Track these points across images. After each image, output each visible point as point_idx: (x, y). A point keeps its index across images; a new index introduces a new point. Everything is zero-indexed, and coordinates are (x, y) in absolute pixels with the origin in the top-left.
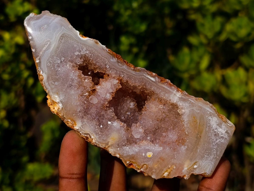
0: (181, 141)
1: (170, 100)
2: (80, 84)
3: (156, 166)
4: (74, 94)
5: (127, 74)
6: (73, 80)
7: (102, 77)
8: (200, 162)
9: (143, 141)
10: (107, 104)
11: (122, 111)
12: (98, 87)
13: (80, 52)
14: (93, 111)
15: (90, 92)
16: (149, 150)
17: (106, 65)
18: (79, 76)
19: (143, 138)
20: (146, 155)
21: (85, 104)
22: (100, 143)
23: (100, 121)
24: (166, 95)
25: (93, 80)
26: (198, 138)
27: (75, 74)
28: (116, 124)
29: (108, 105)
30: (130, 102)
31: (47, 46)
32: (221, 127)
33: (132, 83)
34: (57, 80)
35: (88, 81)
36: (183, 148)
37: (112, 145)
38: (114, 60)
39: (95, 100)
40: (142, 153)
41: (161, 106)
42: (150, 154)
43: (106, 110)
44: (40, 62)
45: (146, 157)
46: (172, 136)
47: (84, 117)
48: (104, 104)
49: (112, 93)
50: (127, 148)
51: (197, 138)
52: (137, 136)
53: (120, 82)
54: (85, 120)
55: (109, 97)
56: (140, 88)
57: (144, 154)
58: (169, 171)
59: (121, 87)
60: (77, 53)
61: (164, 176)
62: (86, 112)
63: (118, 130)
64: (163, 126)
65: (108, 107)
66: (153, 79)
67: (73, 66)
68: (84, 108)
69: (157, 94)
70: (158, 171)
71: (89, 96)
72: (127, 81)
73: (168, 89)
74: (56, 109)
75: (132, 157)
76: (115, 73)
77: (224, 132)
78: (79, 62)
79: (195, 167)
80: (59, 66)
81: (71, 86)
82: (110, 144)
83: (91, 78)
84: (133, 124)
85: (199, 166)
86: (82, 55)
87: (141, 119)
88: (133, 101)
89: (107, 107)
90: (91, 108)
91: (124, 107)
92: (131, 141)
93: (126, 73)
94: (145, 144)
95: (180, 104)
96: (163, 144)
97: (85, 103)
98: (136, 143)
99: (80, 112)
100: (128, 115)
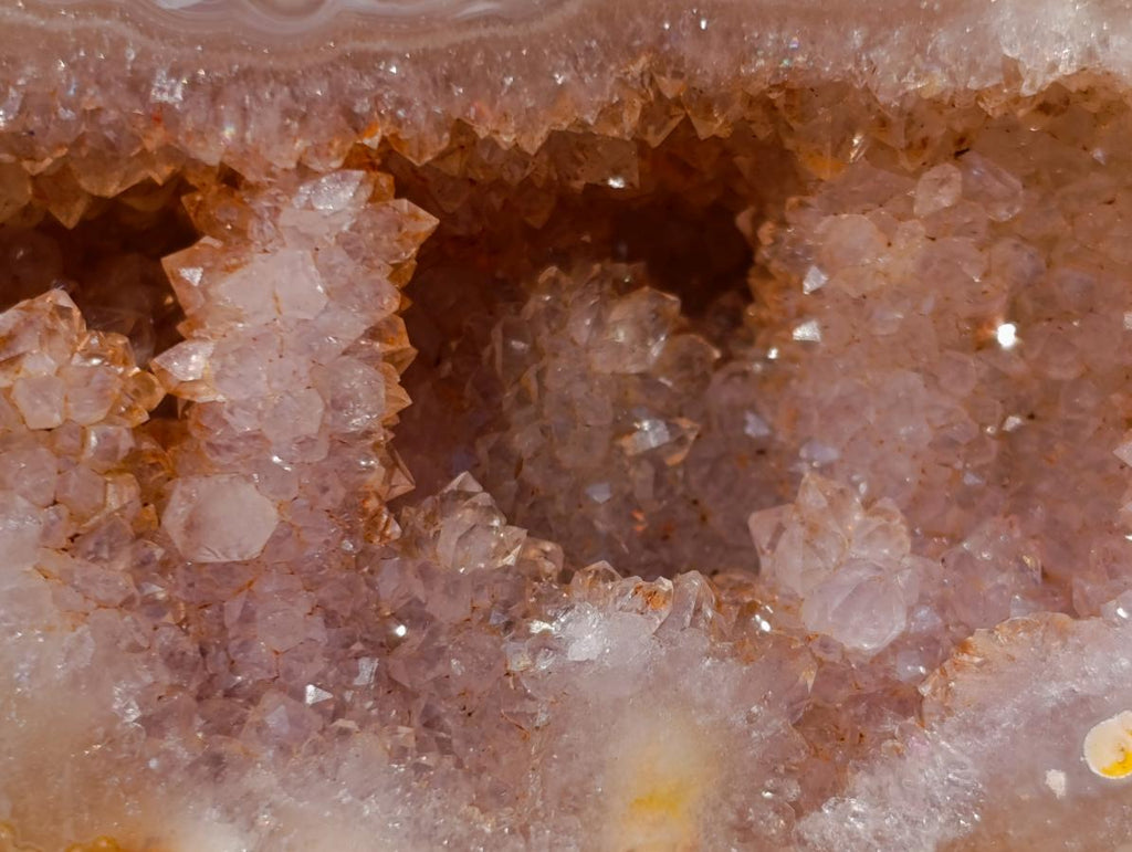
1: (1012, 73)
5: (421, 60)
7: (181, 234)
9: (963, 647)
10: (388, 479)
11: (568, 457)
12: (191, 364)
14: (283, 627)
15: (135, 455)
16: (1086, 709)
17: (138, 85)
20: (1078, 771)
21: (155, 608)
23: (409, 695)
24: (942, 39)
25: (98, 313)
29: (403, 484)
30: (599, 324)
39: (238, 516)
40: (1034, 776)
42: (1117, 746)
43: (411, 543)
45: (1095, 799)
47: (231, 748)
48: (356, 498)
49: (374, 333)
52: (873, 629)
53: (385, 181)
54: (262, 778)
56: (630, 120)
57: (1057, 781)
59: (428, 223)
63: (659, 684)
65: (408, 499)
68: (173, 660)
69: (841, 89)
71: (155, 498)
72: (461, 128)
76: (287, 113)
83: (63, 312)
84: (760, 524)
87: (797, 417)
88: (623, 290)
89: (394, 506)
90: (247, 618)
91: (567, 404)
92: (842, 720)
93: (397, 47)
94: (1013, 670)
97: (150, 601)
98: (908, 703)
99: (152, 724)
100: (653, 457)
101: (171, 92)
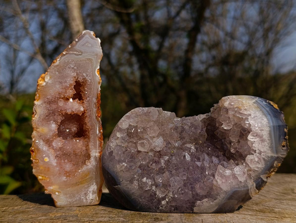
0: (68, 174)
1: (91, 151)
2: (66, 88)
3: (41, 168)
4: (58, 88)
6: (66, 82)
7: (79, 100)
8: (62, 195)
9: (53, 150)
10: (64, 113)
11: (66, 125)
12: (71, 100)
13: (87, 76)
14: (54, 106)
15: (65, 97)
16: (49, 158)
17: (88, 97)
18: (71, 85)
19: (55, 150)
20: (45, 157)
21: (55, 98)
22: (35, 123)
23: (49, 115)
24: (93, 147)
25: (74, 95)
26: (77, 184)
27: (70, 81)
28: (54, 126)
29: (63, 114)
30: (75, 127)
31: (77, 53)
32: (93, 194)
33: (87, 120)
34: (59, 72)
35: (71, 92)
36: (64, 178)
37: (38, 132)
38: (95, 100)
39: (61, 103)
40: (45, 154)
41: (84, 148)
42: (47, 159)
43: (60, 115)
44: (65, 55)
45: (43, 158)
46: (68, 167)
47: (46, 103)
48: (63, 111)
49: (73, 112)
50: (42, 143)
51: (76, 183)
52: (54, 144)
53: (83, 112)
54: (44, 105)
55: (69, 112)
56: (88, 127)
57: (44, 155)
58: (44, 178)
59: (81, 115)
60: (84, 74)
61: (38, 177)
62: (50, 102)
63: (51, 130)
64: (72, 157)
65: (63, 115)
66: (98, 132)
67: (75, 77)
68: (52, 100)
69: (90, 141)
70: (39, 171)
71: (62, 98)
72: (87, 117)
73: (98, 146)
74: (41, 82)
75: (38, 149)
76: (87, 106)
77: (91, 198)
78: (80, 79)
79: (57, 193)
80: (69, 68)
81: (61, 83)
82: (38, 130)
83: (74, 93)
84: (61, 138)
85: (58, 196)
86: (85, 79)
87: (69, 140)
88: (77, 129)
89: (62, 114)
90: (55, 104)
91: (69, 125)
92: (48, 142)
93: (91, 113)
94: (51, 152)
95: (92, 159)
96: (59, 164)
97: (56, 98)
98: (49, 146)
99: (48, 98)
100: (66, 131)
101: (88, 99)
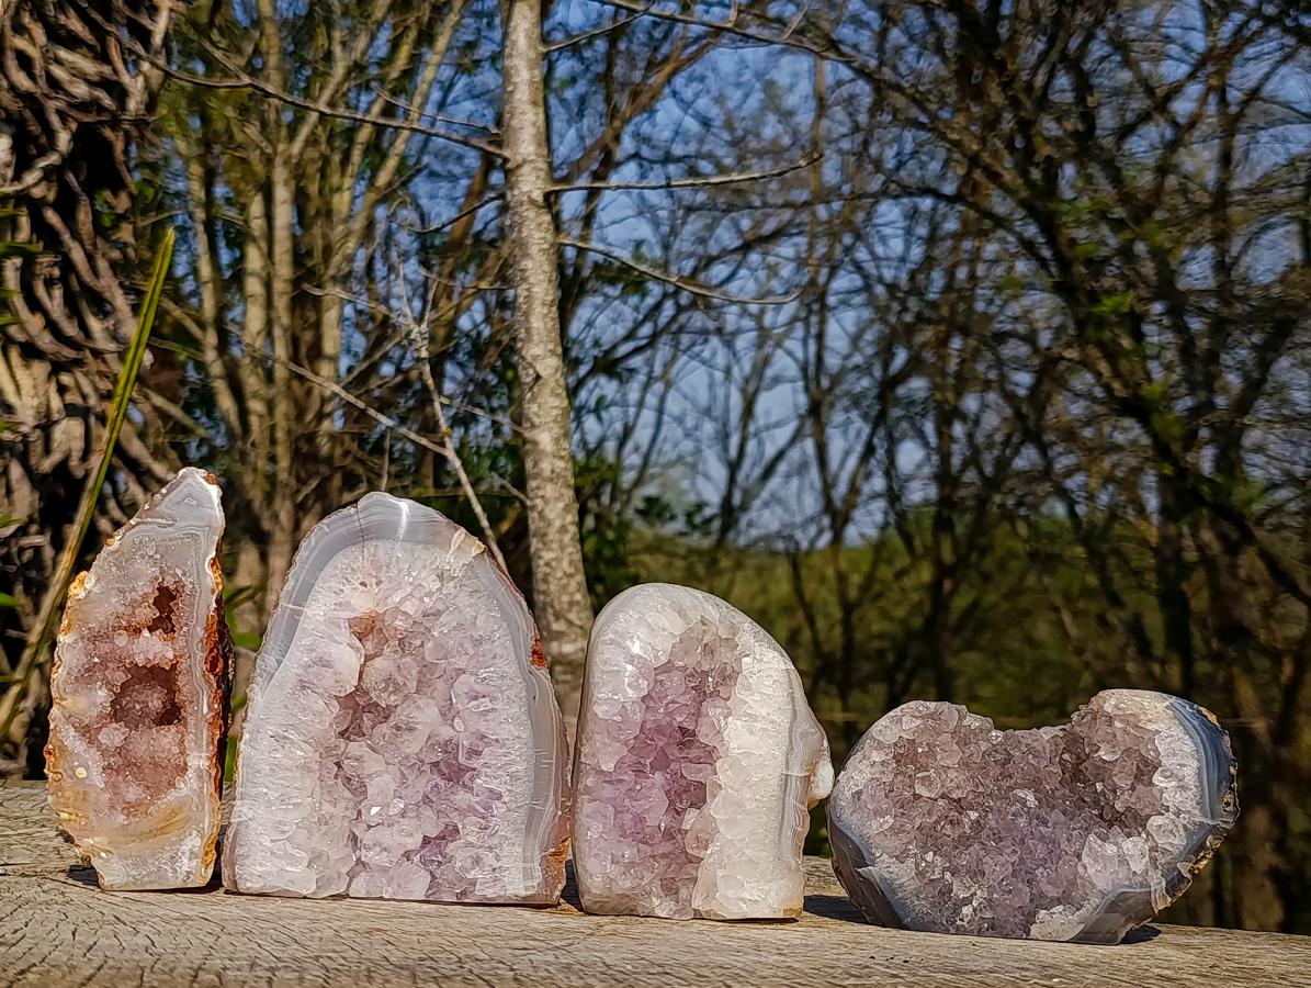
0: (131, 809)
1: (189, 755)
2: (134, 605)
3: (67, 794)
4: (115, 604)
5: (190, 666)
6: (134, 589)
7: (166, 632)
8: (115, 859)
9: (100, 751)
10: (128, 663)
11: (135, 693)
12: (146, 633)
13: (184, 575)
14: (105, 648)
15: (131, 625)
16: (87, 769)
17: (186, 625)
18: (145, 597)
19: (104, 753)
20: (78, 767)
21: (107, 629)
22: (58, 688)
23: (93, 667)
24: (194, 744)
25: (154, 620)
26: (152, 834)
27: (145, 588)
28: (102, 695)
29: (128, 666)
30: (157, 698)
31: (164, 521)
32: (190, 859)
33: (182, 681)
34: (119, 568)
35: (148, 613)
36: (121, 818)
37: (64, 707)
38: (200, 632)
39: (122, 640)
40: (77, 760)
41: (175, 749)
42: (81, 773)
43: (118, 668)
44: (134, 527)
45: (73, 769)
46: (133, 793)
47: (86, 640)
48: (125, 658)
49: (150, 660)
50: (72, 732)
51: (151, 831)
52: (102, 738)
53: (173, 662)
54: (81, 644)
55: (140, 660)
56: (183, 698)
57: (76, 763)
58: (73, 817)
59: (167, 668)
60: (179, 572)
62: (95, 638)
63: (92, 703)
64: (147, 771)
65: (126, 667)
66: (205, 709)
67: (156, 579)
68: (99, 631)
69: (187, 730)
70: (62, 800)
71: (125, 629)
72: (181, 672)
73: (205, 742)
74: (76, 591)
75: (63, 749)
76: (182, 646)
77: (185, 868)
78: (169, 583)
79: (103, 855)
80: (142, 557)
81: (122, 591)
82: (64, 703)
83: (155, 615)
84: (121, 723)
85: (107, 860)
86: (181, 581)
87: (142, 731)
88: (163, 702)
89: (124, 665)
90: (106, 642)
91: (143, 693)
92: (88, 732)
93: (192, 662)
94: (94, 759)
95: (190, 773)
96: (113, 787)
97: (109, 628)
98: (90, 743)
99: (90, 628)
100: (134, 707)
101: (185, 629)
